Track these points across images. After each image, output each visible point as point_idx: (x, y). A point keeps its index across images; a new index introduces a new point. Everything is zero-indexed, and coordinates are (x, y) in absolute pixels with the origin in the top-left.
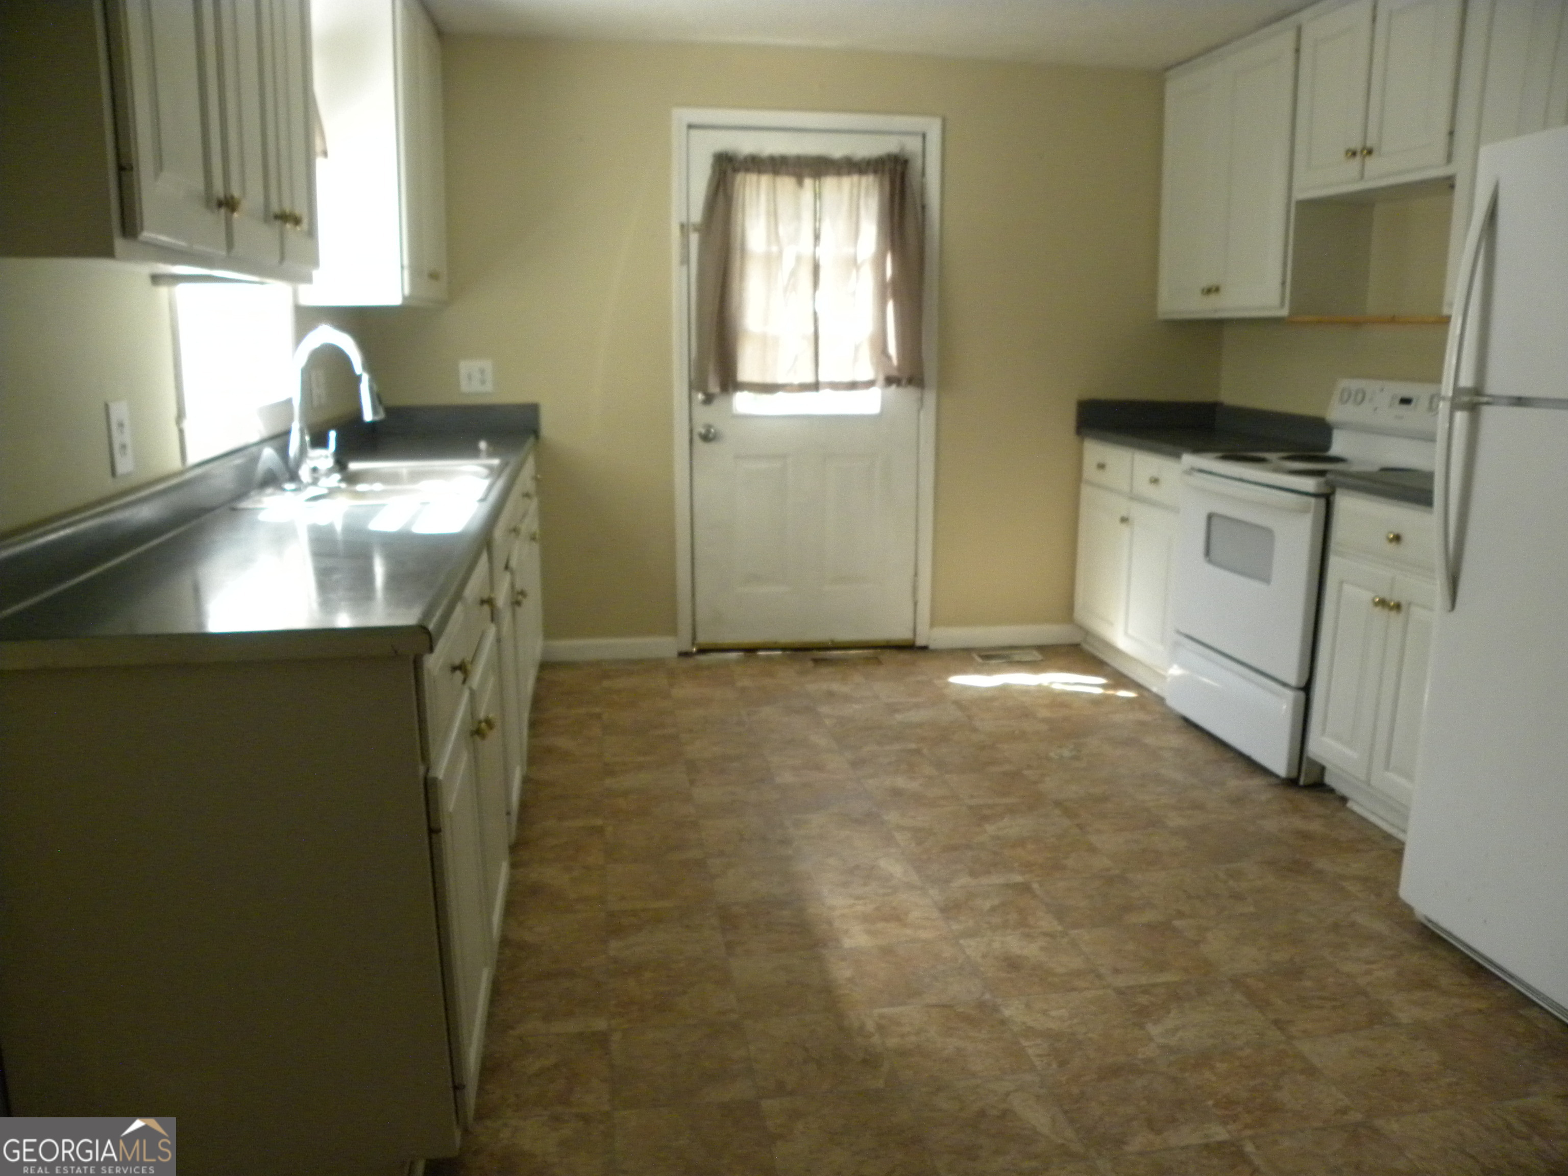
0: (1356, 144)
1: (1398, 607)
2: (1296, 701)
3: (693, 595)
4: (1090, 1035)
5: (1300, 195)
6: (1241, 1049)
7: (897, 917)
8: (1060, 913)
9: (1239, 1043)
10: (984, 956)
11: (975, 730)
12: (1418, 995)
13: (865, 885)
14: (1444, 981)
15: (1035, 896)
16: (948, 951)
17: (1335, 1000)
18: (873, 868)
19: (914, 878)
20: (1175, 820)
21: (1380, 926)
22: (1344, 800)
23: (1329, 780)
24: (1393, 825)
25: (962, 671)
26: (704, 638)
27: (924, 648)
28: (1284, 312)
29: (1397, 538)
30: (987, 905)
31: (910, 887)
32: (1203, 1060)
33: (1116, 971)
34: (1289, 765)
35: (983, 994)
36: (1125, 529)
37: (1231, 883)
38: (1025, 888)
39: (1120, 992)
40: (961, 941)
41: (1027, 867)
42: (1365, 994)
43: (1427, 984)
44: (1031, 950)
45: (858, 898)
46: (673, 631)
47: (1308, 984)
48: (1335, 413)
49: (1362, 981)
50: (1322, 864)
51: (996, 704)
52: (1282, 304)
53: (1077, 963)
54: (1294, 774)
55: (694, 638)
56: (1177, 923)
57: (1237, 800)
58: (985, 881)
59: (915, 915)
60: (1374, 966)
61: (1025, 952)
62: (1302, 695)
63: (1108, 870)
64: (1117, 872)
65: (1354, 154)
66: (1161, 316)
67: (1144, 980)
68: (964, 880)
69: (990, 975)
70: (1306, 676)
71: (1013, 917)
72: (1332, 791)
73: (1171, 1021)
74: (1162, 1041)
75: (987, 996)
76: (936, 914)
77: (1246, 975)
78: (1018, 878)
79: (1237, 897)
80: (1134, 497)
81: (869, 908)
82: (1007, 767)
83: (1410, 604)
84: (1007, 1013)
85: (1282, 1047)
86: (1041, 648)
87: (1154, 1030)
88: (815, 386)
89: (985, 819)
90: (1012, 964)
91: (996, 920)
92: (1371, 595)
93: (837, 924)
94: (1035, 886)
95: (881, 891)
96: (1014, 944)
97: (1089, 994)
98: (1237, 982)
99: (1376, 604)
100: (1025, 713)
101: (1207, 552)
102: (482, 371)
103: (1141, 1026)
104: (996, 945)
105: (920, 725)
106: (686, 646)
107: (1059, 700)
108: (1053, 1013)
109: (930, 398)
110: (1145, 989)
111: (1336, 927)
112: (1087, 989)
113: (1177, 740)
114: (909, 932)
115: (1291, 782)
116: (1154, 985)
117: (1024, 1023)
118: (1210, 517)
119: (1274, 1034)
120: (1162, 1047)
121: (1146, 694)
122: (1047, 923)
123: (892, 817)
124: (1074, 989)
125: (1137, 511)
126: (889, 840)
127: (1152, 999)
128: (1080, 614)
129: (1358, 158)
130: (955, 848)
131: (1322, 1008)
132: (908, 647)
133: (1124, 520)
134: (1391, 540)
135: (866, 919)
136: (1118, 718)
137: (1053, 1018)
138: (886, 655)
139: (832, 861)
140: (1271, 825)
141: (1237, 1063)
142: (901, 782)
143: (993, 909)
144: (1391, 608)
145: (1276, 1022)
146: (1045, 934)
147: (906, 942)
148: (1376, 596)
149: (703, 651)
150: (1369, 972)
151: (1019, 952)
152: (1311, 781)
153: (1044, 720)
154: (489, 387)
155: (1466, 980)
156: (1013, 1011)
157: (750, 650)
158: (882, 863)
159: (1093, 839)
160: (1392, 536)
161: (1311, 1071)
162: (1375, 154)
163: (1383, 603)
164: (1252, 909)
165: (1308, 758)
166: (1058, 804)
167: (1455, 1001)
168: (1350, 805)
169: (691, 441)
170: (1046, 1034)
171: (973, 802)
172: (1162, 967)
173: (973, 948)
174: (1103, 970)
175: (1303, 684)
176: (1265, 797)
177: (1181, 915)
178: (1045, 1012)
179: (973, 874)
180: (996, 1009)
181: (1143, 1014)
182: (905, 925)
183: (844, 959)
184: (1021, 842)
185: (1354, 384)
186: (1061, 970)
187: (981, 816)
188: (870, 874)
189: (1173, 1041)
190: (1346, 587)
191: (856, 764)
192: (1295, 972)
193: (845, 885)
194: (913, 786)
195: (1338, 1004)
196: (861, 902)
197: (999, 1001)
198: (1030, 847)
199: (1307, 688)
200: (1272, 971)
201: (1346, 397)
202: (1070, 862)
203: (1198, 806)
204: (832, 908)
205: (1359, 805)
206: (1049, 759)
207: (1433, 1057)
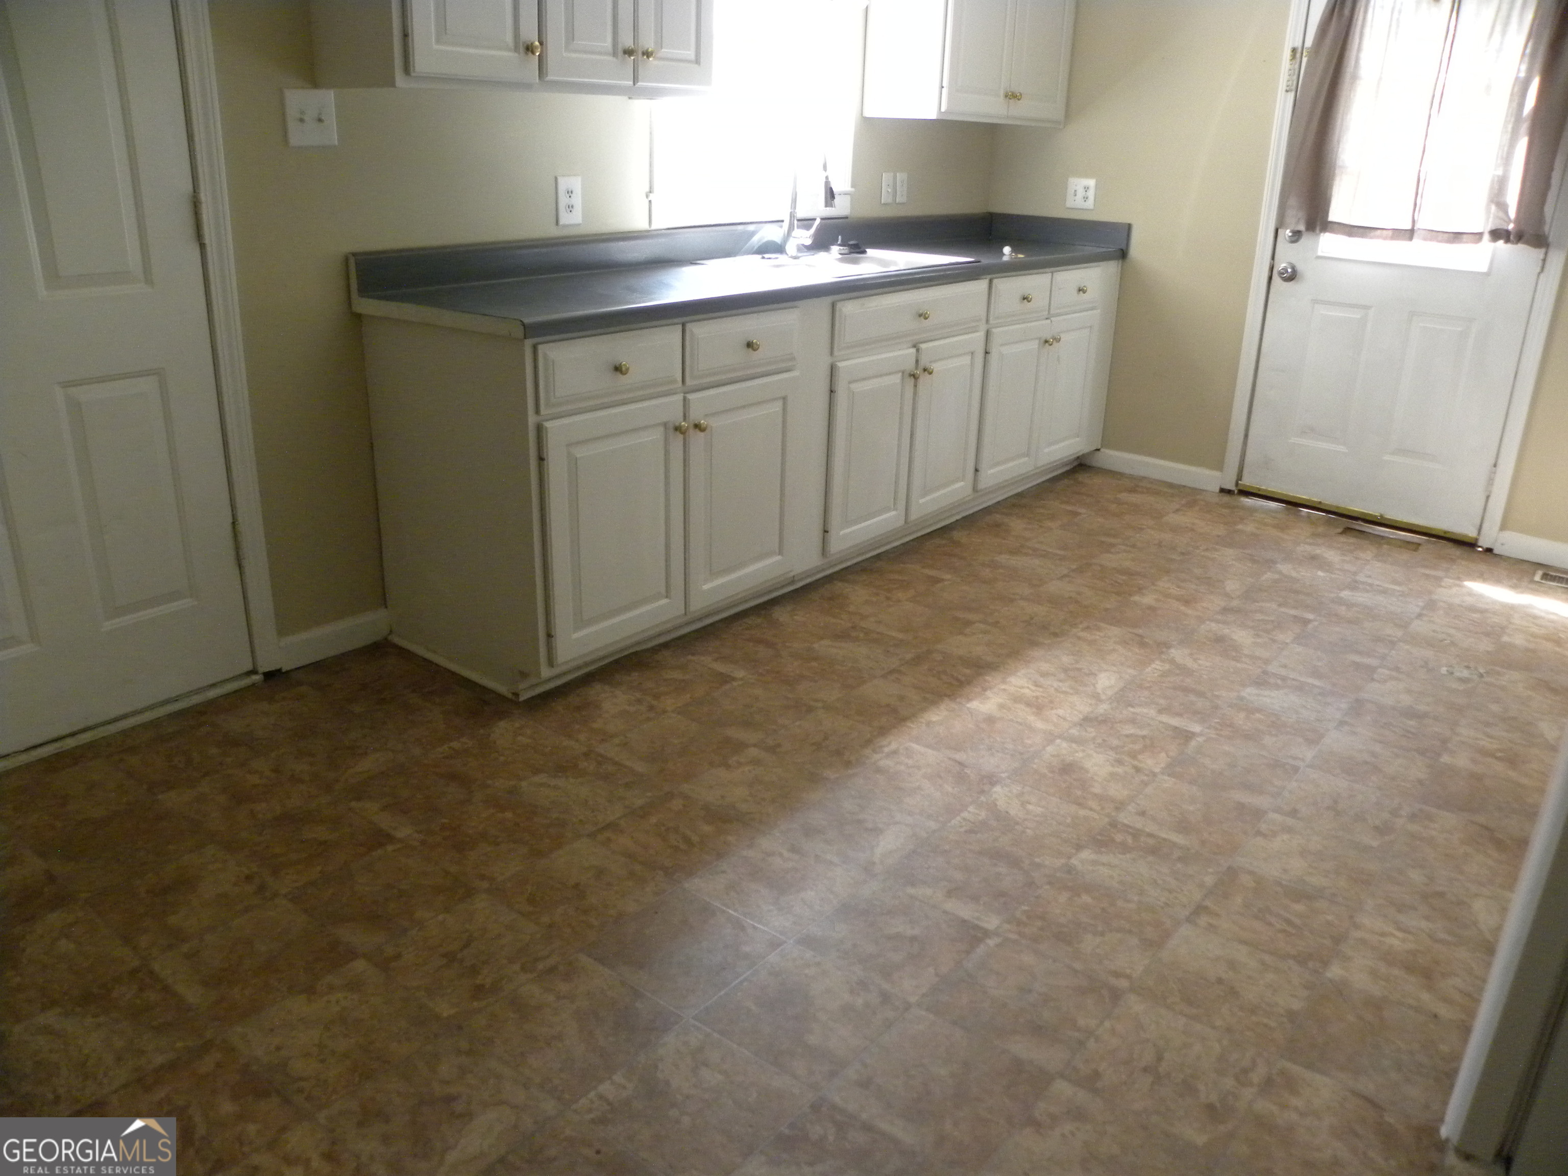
3: (1246, 436)
8: (1180, 763)
26: (1248, 481)
27: (1486, 550)
38: (1187, 736)
46: (1219, 465)
55: (1240, 477)
58: (1164, 718)
88: (1410, 234)
94: (1199, 739)
102: (1086, 189)
106: (1231, 486)
132: (1467, 544)
149: (1246, 493)
154: (1090, 204)
157: (1293, 504)
169: (1270, 278)
179: (1163, 710)
206: (1431, 670)
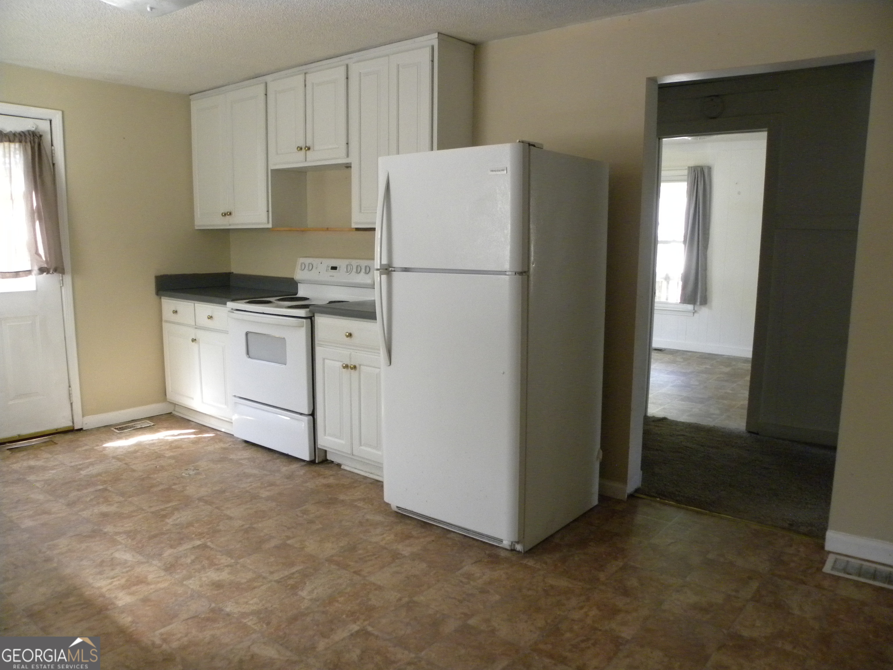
0: (302, 144)
1: (355, 367)
2: (309, 421)
4: (274, 606)
5: (272, 167)
6: (346, 589)
7: (141, 581)
8: (229, 553)
9: (344, 586)
10: (201, 586)
11: (133, 471)
12: (407, 542)
13: (113, 570)
14: (414, 533)
15: (212, 549)
16: (180, 590)
17: (375, 555)
18: (112, 559)
19: (140, 558)
20: (264, 494)
21: (379, 518)
22: (339, 465)
23: (329, 457)
24: (366, 472)
25: (111, 440)
27: (81, 430)
28: (270, 226)
29: (350, 335)
30: (189, 561)
31: (140, 563)
32: (331, 600)
33: (272, 573)
34: (310, 454)
35: (211, 605)
36: (195, 345)
37: (305, 516)
38: (204, 547)
39: (278, 582)
40: (185, 583)
41: (200, 535)
42: (386, 549)
43: (409, 537)
44: (224, 576)
45: (113, 578)
47: (360, 552)
48: (298, 275)
49: (383, 543)
50: (342, 497)
51: (138, 454)
52: (268, 222)
53: (250, 575)
54: (313, 458)
56: (289, 542)
57: (290, 477)
58: (181, 549)
59: (151, 577)
60: (385, 535)
61: (221, 577)
62: (311, 417)
63: (243, 526)
64: (248, 526)
65: (301, 149)
66: (197, 228)
67: (286, 573)
68: (168, 552)
69: (209, 594)
70: (312, 408)
71: (206, 563)
72: (332, 462)
73: (309, 587)
74: (309, 597)
75: (213, 605)
76: (163, 573)
77: (332, 556)
78: (198, 543)
79: (311, 522)
80: (197, 327)
81: (123, 581)
82: (161, 487)
83: (360, 365)
84: (228, 610)
85: (362, 582)
86: (150, 418)
87: (304, 594)
89: (165, 516)
90: (218, 585)
91: (198, 567)
92: (341, 364)
93: (107, 596)
94: (209, 544)
95: (124, 570)
96: (213, 575)
97: (264, 588)
98: (330, 560)
99: (344, 368)
100: (159, 456)
101: (248, 353)
103: (296, 594)
104: (204, 579)
105: (99, 474)
107: (173, 446)
108: (251, 602)
109: (68, 279)
110: (289, 577)
111: (361, 524)
112: (262, 585)
113: (248, 453)
114: (152, 586)
115: (312, 462)
116: (293, 574)
117: (239, 612)
118: (247, 334)
119: (356, 578)
120: (311, 600)
121: (219, 433)
122: (225, 560)
123: (109, 529)
124: (255, 588)
125: (200, 334)
126: (114, 542)
127: (295, 580)
128: (170, 396)
129: (303, 151)
130: (155, 536)
131: (371, 560)
132: (71, 431)
133: (194, 340)
134: (347, 336)
135: (123, 587)
136: (210, 448)
137: (252, 604)
138: (57, 438)
139: (84, 562)
140: (310, 485)
141: (347, 596)
142: (104, 508)
143: (193, 562)
144: (352, 368)
145: (355, 572)
146: (227, 566)
147: (154, 592)
148: (344, 364)
150: (384, 539)
151: (217, 579)
152: (321, 460)
153: (170, 458)
155: (423, 530)
156: (230, 607)
158: (117, 555)
159: (228, 512)
160: (347, 334)
161: (380, 588)
162: (311, 149)
163: (346, 367)
164: (320, 526)
165: (319, 449)
166: (200, 499)
167: (422, 540)
168: (342, 467)
170: (253, 613)
171: (153, 509)
172: (292, 564)
173: (193, 584)
174: (264, 575)
175: (311, 413)
176: (302, 472)
177: (289, 538)
178: (246, 603)
179: (172, 547)
180: (221, 610)
181: (294, 588)
182: (148, 584)
183: (123, 612)
184: (190, 524)
185: (308, 261)
186: (244, 581)
187: (161, 516)
188: (113, 563)
189: (314, 595)
190: (327, 361)
191: (70, 505)
192: (353, 548)
193: (101, 573)
194: (113, 509)
195: (377, 556)
196: (115, 579)
197: (221, 605)
198: (196, 525)
199: (313, 414)
200: (342, 551)
201: (303, 267)
202: (221, 527)
203: (272, 484)
204: (100, 588)
205: (348, 466)
206: (182, 477)
207: (424, 565)
